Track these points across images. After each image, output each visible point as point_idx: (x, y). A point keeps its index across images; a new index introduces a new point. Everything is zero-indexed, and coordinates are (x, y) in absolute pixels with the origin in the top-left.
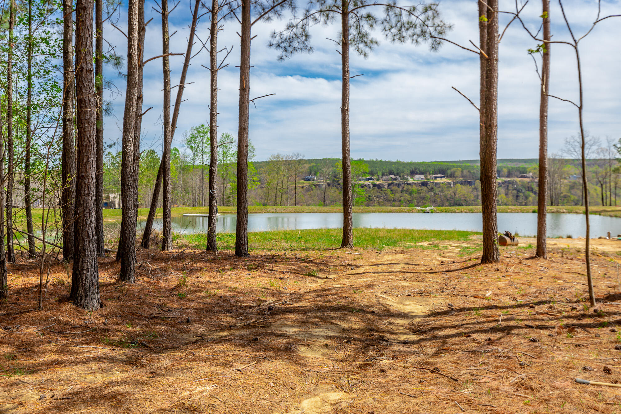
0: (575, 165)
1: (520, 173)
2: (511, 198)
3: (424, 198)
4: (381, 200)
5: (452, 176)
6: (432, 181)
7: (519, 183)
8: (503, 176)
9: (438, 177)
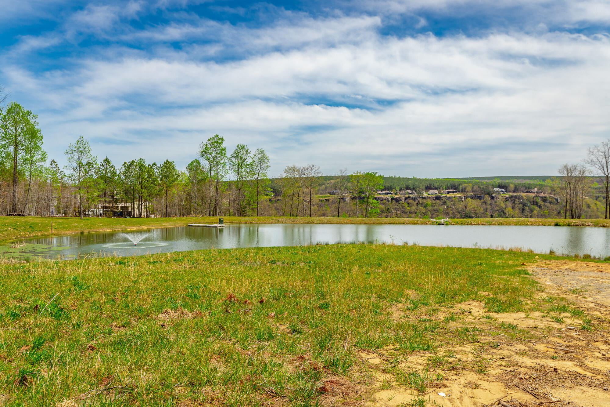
1: (526, 189)
2: (517, 211)
3: (437, 211)
4: (399, 212)
5: (463, 191)
6: (445, 196)
7: (525, 197)
8: (509, 192)
9: (451, 192)
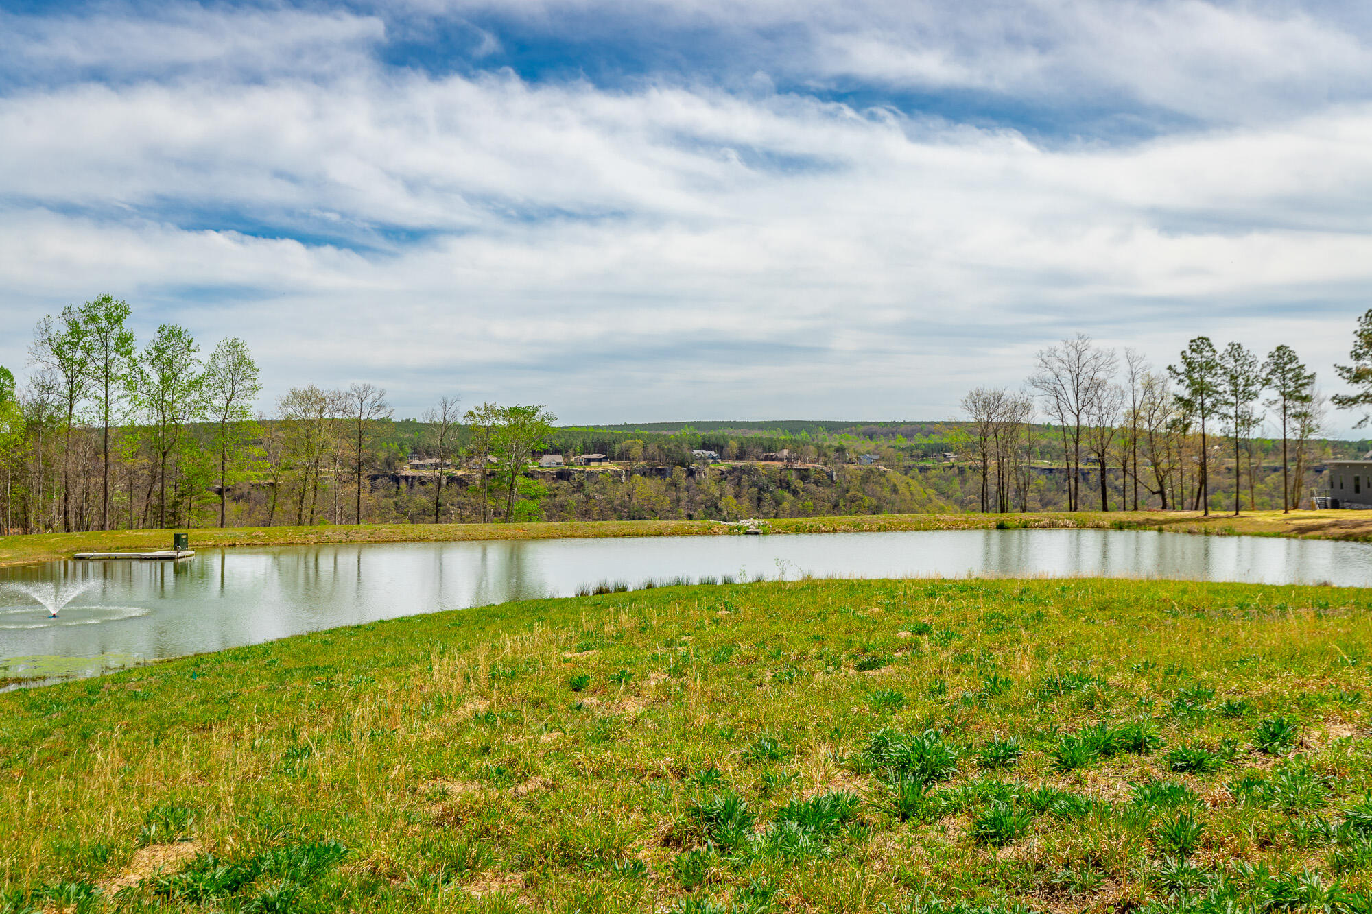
0: (858, 435)
1: (764, 450)
2: (746, 504)
3: (562, 507)
4: (467, 513)
5: (623, 456)
6: (580, 468)
7: (761, 471)
8: (729, 458)
9: (594, 460)
